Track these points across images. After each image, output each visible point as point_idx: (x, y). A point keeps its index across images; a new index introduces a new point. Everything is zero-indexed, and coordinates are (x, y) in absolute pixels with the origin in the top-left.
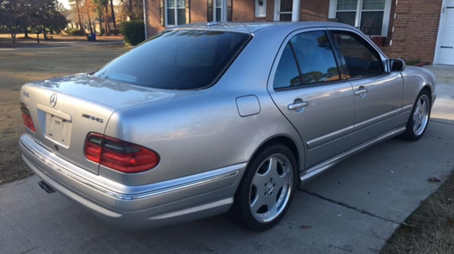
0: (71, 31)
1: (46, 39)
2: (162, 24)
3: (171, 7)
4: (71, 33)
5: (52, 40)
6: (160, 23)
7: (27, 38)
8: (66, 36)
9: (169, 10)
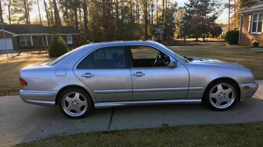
0: (223, 36)
1: (204, 41)
2: (249, 31)
3: (255, 21)
4: (224, 37)
5: (207, 41)
6: (248, 31)
7: (197, 41)
8: (221, 39)
9: (254, 23)
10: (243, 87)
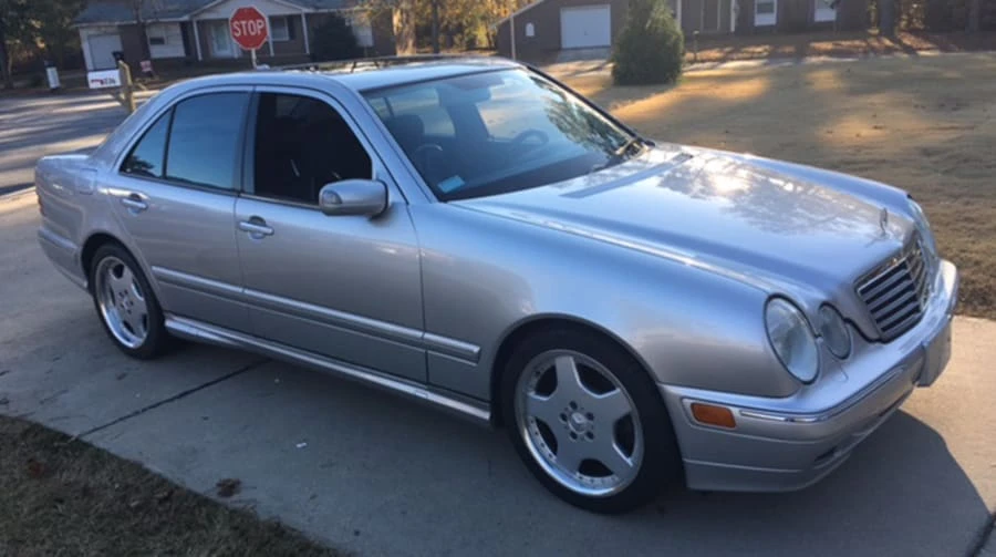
10: (688, 402)
